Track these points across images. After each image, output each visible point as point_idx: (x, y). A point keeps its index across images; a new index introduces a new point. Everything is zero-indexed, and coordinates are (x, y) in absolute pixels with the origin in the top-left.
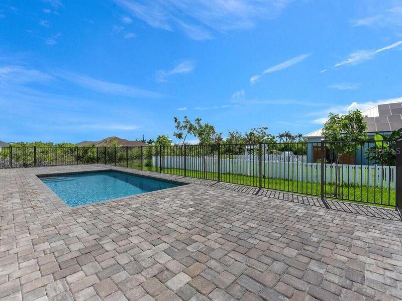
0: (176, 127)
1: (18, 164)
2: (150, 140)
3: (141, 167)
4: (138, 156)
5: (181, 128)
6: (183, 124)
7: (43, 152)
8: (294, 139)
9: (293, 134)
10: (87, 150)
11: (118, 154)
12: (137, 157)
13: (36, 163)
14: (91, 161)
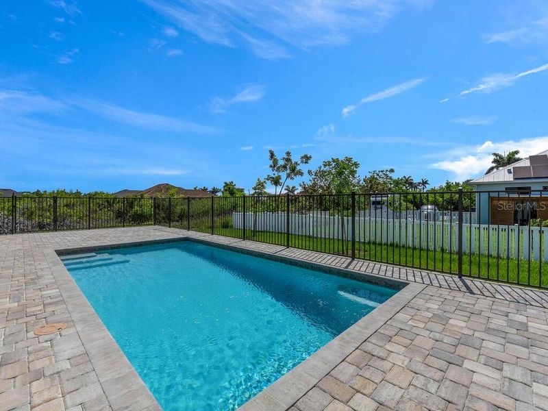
0: (271, 166)
1: (29, 223)
2: (214, 189)
3: (212, 229)
4: (207, 212)
5: (279, 168)
6: (281, 163)
7: (67, 206)
8: (416, 187)
9: (416, 180)
10: (132, 203)
11: (178, 209)
12: (205, 213)
13: (57, 224)
14: (139, 219)
